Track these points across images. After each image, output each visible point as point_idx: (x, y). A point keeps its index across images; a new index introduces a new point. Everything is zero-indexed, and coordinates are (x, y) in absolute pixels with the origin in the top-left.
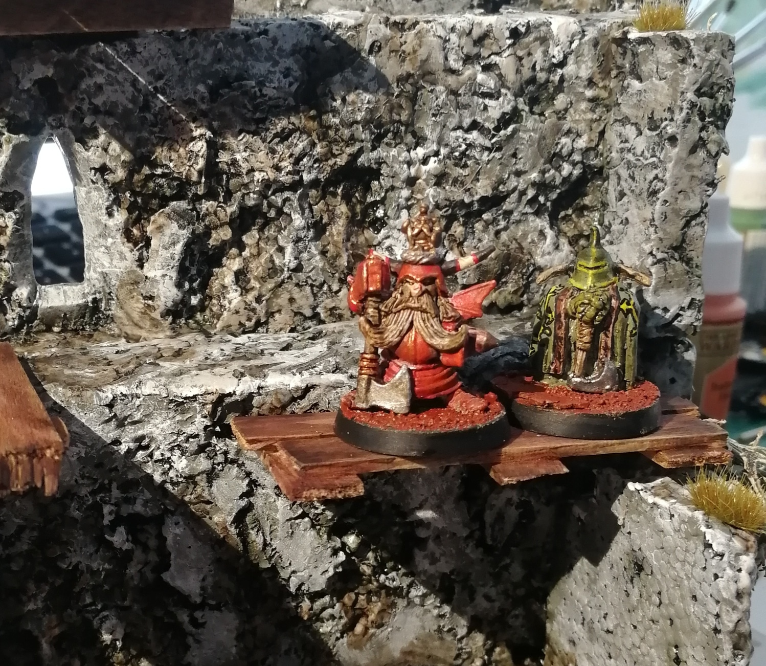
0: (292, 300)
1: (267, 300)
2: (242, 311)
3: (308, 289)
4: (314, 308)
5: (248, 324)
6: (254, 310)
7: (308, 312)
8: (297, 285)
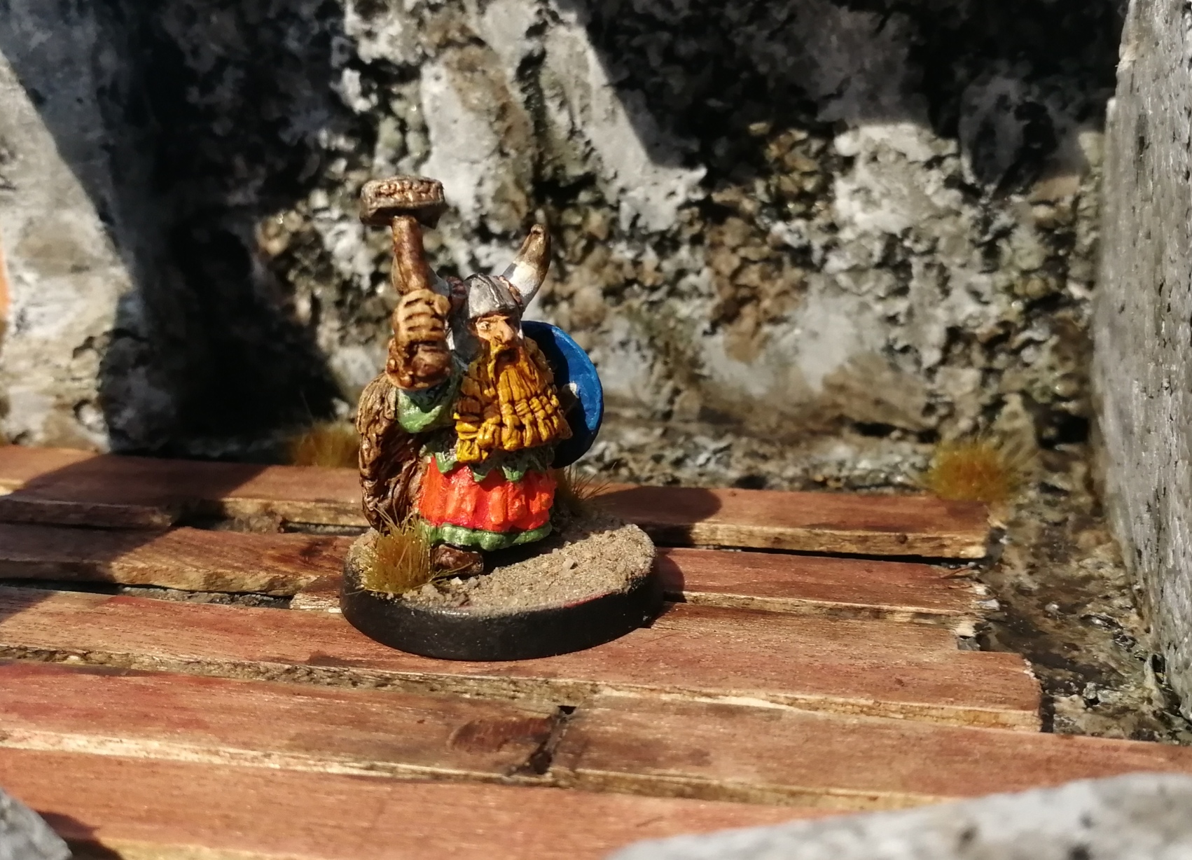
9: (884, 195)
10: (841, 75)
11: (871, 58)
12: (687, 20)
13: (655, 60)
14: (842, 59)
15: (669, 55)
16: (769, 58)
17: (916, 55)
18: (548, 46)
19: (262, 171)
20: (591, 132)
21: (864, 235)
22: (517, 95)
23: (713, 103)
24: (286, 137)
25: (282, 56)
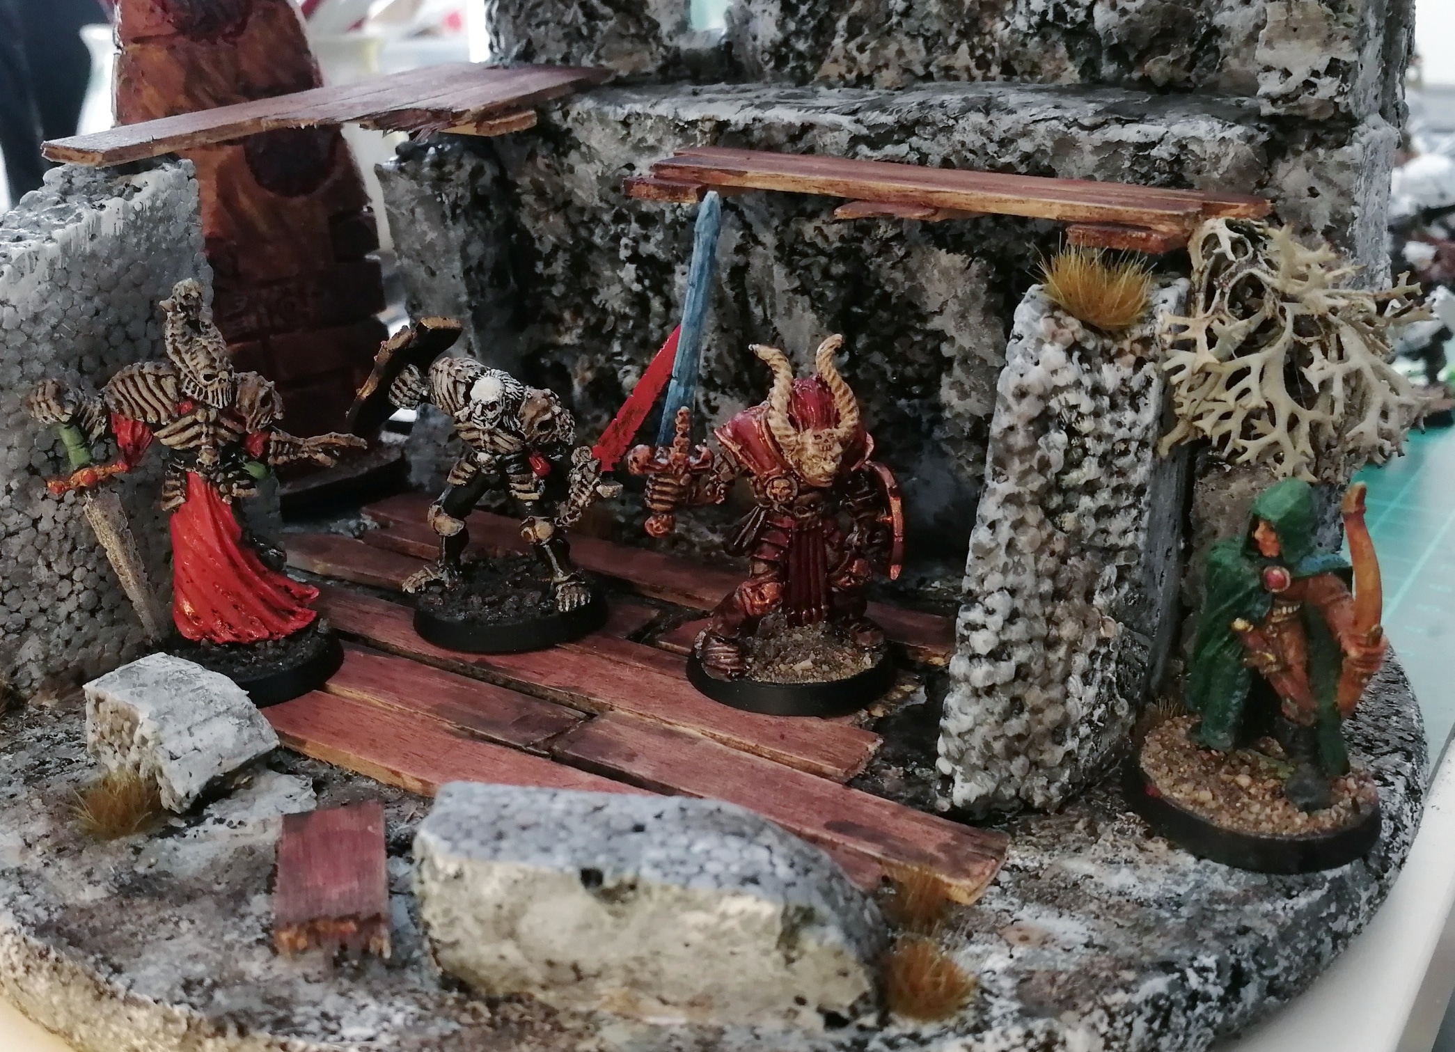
0: (901, 53)
1: (873, 50)
2: (841, 59)
3: (921, 40)
4: (927, 66)
5: (848, 77)
6: (854, 60)
7: (920, 71)
8: (907, 34)
9: (972, 389)
10: (942, 299)
11: (963, 288)
12: (837, 249)
13: (817, 275)
14: (942, 287)
15: (826, 274)
16: (893, 281)
17: (993, 288)
18: (752, 260)
19: (581, 323)
20: (777, 323)
21: (958, 415)
22: (730, 293)
23: (856, 310)
24: (596, 301)
25: (591, 247)
